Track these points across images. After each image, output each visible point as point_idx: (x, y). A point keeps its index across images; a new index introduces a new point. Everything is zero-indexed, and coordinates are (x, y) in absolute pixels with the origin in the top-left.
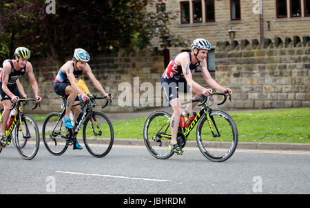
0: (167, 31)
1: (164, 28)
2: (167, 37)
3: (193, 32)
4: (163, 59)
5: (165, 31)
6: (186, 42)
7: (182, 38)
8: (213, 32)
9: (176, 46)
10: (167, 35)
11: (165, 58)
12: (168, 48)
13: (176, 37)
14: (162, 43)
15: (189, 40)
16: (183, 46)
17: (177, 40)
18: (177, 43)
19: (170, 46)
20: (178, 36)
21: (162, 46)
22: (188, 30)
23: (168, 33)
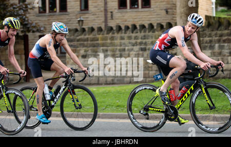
0: (26, 19)
1: (24, 17)
2: (26, 25)
3: (49, 20)
4: (23, 43)
5: (24, 19)
6: (42, 29)
7: (39, 25)
8: (66, 20)
9: (33, 32)
10: (26, 22)
11: (25, 42)
12: (27, 34)
13: (34, 24)
14: (22, 29)
15: (45, 28)
16: (40, 32)
17: (35, 27)
18: (35, 29)
19: (29, 31)
20: (36, 24)
21: (22, 32)
22: (45, 19)
23: (27, 21)
